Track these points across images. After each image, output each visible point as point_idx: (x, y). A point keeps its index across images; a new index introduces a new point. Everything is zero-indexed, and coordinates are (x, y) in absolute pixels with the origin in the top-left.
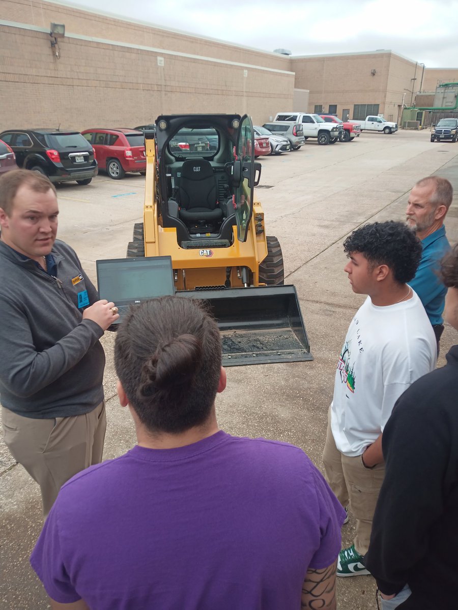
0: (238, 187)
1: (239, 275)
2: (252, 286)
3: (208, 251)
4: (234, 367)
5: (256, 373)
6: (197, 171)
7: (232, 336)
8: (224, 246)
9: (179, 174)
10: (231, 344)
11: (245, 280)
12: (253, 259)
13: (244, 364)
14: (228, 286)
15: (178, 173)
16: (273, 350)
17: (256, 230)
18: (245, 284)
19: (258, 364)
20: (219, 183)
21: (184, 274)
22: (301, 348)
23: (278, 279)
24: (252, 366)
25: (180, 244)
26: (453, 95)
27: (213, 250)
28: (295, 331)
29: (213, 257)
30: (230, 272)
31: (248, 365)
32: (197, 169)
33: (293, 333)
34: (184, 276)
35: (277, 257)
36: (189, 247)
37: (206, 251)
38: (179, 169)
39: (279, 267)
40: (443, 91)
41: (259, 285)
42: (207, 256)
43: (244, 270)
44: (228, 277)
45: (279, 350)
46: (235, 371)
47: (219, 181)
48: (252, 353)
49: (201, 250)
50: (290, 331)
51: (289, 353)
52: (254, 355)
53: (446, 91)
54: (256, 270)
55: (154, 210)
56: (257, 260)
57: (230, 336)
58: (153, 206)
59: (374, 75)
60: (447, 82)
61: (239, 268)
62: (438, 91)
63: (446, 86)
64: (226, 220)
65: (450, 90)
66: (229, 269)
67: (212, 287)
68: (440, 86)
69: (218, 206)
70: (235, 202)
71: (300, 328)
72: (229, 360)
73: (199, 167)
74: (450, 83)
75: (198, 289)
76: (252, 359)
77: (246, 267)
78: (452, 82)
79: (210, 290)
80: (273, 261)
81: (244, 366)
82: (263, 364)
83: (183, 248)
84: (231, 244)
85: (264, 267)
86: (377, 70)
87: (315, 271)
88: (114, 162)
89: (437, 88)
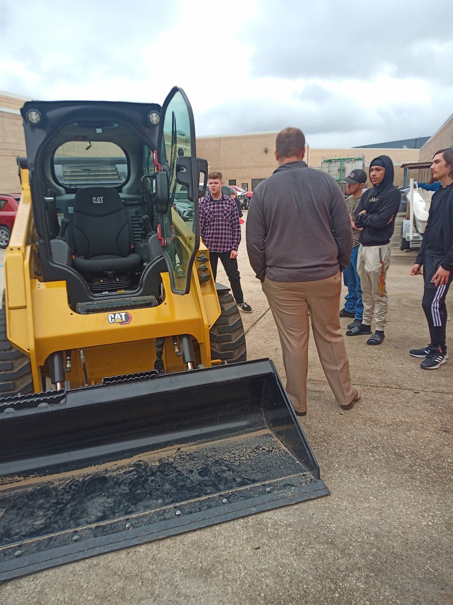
0: (166, 212)
1: (177, 350)
2: (201, 367)
3: (123, 315)
4: (189, 535)
5: (235, 544)
6: (99, 202)
7: (175, 458)
8: (148, 305)
9: (71, 210)
10: (176, 477)
11: (188, 358)
12: (200, 321)
13: (207, 523)
14: (159, 371)
15: (69, 208)
16: (254, 481)
17: (200, 277)
18: (189, 364)
19: (234, 520)
20: (132, 221)
21: (82, 357)
22: (302, 471)
23: (237, 351)
24: (224, 525)
25: (74, 308)
26: (336, 169)
27: (130, 312)
28: (278, 434)
29: (132, 324)
30: (162, 346)
31: (216, 524)
32: (99, 200)
33: (276, 439)
34: (83, 361)
35: (233, 317)
36: (88, 312)
37: (120, 315)
38: (70, 203)
39: (237, 333)
40: (327, 166)
41: (213, 364)
42: (122, 323)
43: (185, 341)
44: (160, 354)
45: (265, 481)
46: (193, 543)
47: (132, 217)
48: (218, 494)
49: (110, 315)
50: (269, 435)
51: (285, 486)
52: (225, 500)
53: (330, 165)
54: (205, 340)
55: (24, 255)
56: (206, 322)
57: (171, 460)
58: (23, 249)
59: (267, 152)
60: (331, 158)
61: (177, 338)
62: (323, 166)
63: (330, 161)
64: (149, 267)
65: (333, 164)
66: (162, 342)
67: (133, 376)
68: (324, 161)
69: (133, 251)
70: (162, 236)
71: (289, 427)
72: (177, 519)
73: (102, 198)
74: (333, 159)
75: (110, 382)
76: (222, 509)
77: (188, 336)
78: (334, 158)
79: (131, 381)
80: (227, 324)
81: (209, 530)
82: (243, 517)
83: (79, 313)
84: (160, 301)
85: (216, 333)
86: (269, 148)
87: (269, 334)
88: (3, 229)
89: (322, 163)
